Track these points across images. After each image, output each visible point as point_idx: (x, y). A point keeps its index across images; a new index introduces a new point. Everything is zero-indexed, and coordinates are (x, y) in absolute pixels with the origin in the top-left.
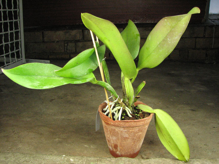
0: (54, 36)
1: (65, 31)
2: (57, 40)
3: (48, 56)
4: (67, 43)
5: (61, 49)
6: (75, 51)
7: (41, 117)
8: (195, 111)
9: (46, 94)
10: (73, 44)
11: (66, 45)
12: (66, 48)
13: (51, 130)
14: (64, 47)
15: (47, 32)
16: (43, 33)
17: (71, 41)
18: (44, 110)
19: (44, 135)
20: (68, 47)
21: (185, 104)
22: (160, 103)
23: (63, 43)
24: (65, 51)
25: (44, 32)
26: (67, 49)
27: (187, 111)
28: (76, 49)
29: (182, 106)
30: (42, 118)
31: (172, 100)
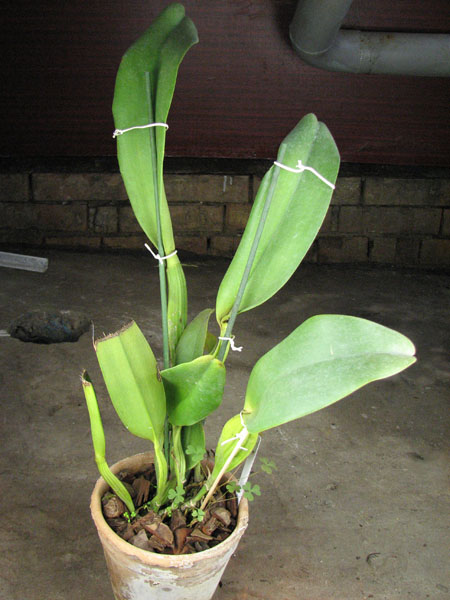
0: (61, 188)
1: (92, 175)
2: (69, 198)
3: (44, 240)
4: (96, 208)
5: (80, 221)
6: (115, 227)
7: (27, 475)
8: (422, 459)
9: (37, 387)
10: (112, 211)
11: (92, 211)
12: (91, 219)
13: (52, 522)
14: (88, 217)
15: (42, 175)
16: (30, 177)
17: (106, 204)
18: (35, 448)
19: (35, 540)
20: (99, 217)
21: (398, 431)
22: (334, 427)
23: (85, 207)
24: (88, 227)
25: (34, 175)
26: (94, 222)
27: (403, 459)
28: (118, 224)
29: (391, 439)
30: (29, 478)
31: (365, 416)
